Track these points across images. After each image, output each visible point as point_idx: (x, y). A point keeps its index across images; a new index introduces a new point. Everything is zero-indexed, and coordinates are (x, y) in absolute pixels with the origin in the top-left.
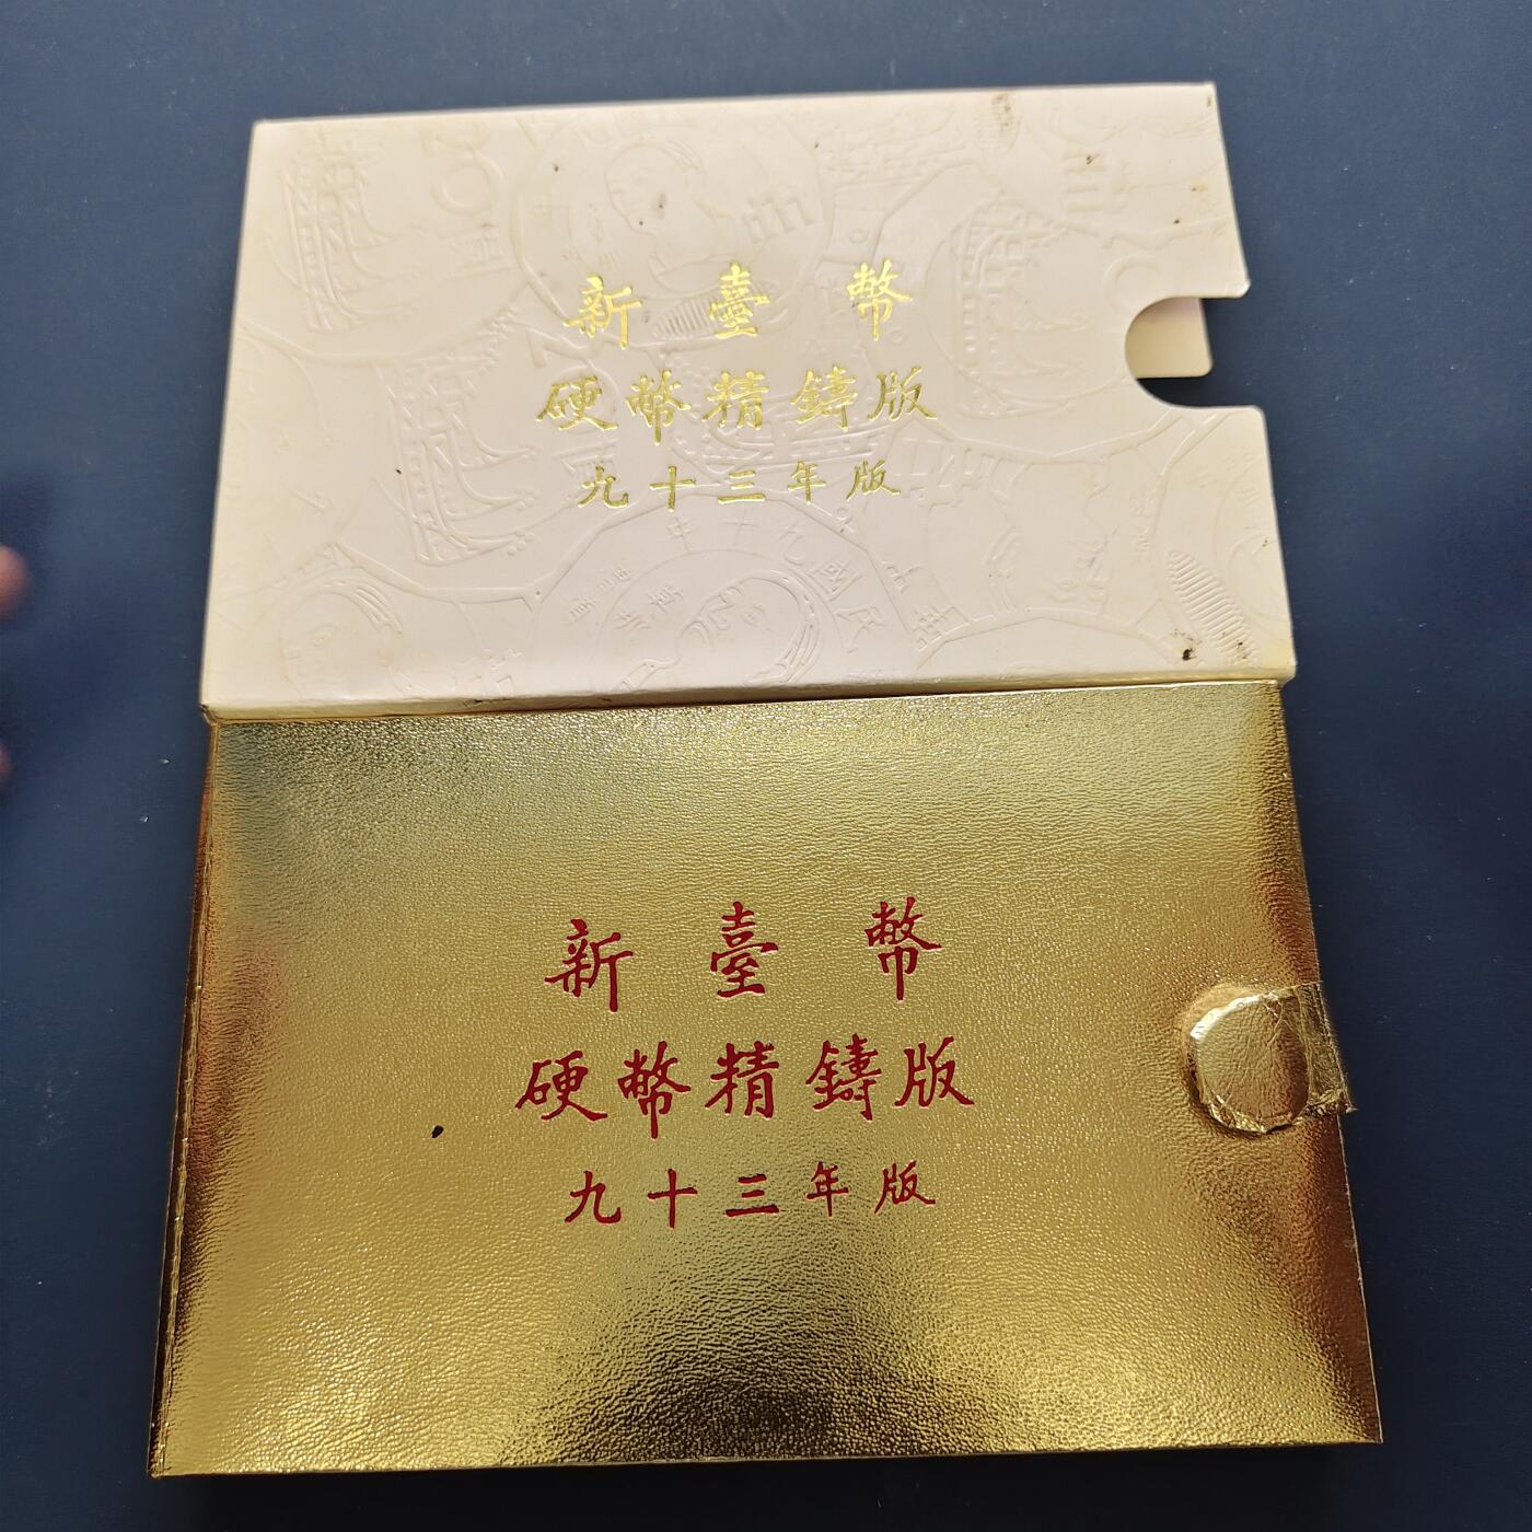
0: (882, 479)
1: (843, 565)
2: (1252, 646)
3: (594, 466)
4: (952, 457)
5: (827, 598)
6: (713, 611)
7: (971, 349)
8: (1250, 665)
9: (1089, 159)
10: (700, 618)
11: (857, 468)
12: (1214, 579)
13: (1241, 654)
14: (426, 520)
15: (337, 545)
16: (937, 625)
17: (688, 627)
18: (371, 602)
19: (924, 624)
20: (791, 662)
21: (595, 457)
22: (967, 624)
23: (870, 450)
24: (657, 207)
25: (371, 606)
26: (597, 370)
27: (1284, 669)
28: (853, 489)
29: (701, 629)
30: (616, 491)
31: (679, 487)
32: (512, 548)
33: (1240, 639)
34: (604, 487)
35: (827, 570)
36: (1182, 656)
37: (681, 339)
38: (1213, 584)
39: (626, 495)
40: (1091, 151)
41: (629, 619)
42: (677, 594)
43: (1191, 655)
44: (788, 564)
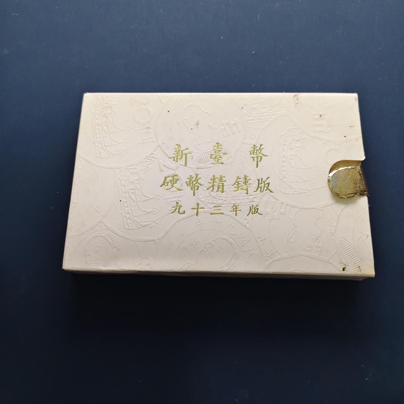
0: (258, 210)
1: (245, 236)
2: (363, 267)
3: (176, 202)
4: (278, 205)
5: (240, 246)
6: (208, 248)
7: (284, 173)
8: (362, 273)
9: (321, 116)
10: (204, 249)
11: (250, 207)
12: (353, 247)
13: (359, 270)
14: (128, 216)
15: (102, 222)
16: (272, 256)
17: (200, 252)
18: (112, 240)
19: (268, 255)
20: (230, 265)
21: (176, 199)
22: (280, 256)
23: (254, 202)
24: (196, 124)
25: (111, 241)
26: (178, 173)
27: (372, 275)
28: (249, 213)
29: (204, 253)
30: (181, 210)
31: (200, 210)
32: (152, 225)
33: (359, 265)
34: (178, 208)
35: (241, 237)
36: (342, 269)
37: (202, 165)
38: (352, 248)
39: (184, 211)
40: (321, 113)
41: (184, 249)
42: (197, 242)
43: (345, 269)
44: (229, 234)
